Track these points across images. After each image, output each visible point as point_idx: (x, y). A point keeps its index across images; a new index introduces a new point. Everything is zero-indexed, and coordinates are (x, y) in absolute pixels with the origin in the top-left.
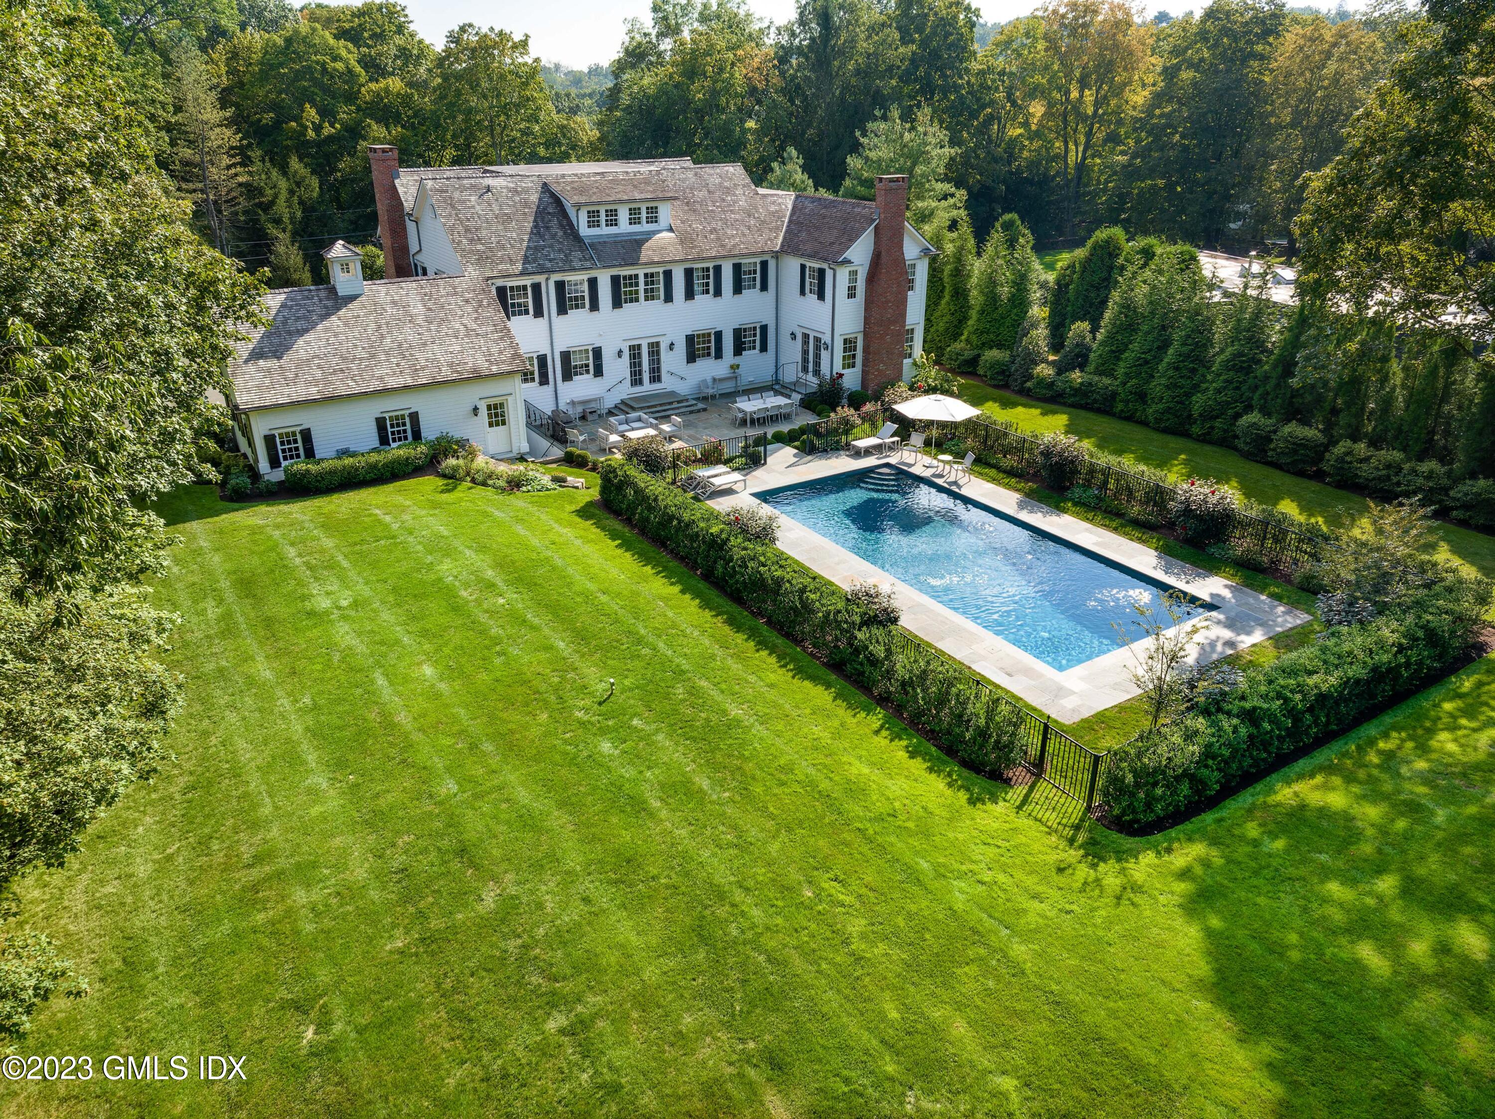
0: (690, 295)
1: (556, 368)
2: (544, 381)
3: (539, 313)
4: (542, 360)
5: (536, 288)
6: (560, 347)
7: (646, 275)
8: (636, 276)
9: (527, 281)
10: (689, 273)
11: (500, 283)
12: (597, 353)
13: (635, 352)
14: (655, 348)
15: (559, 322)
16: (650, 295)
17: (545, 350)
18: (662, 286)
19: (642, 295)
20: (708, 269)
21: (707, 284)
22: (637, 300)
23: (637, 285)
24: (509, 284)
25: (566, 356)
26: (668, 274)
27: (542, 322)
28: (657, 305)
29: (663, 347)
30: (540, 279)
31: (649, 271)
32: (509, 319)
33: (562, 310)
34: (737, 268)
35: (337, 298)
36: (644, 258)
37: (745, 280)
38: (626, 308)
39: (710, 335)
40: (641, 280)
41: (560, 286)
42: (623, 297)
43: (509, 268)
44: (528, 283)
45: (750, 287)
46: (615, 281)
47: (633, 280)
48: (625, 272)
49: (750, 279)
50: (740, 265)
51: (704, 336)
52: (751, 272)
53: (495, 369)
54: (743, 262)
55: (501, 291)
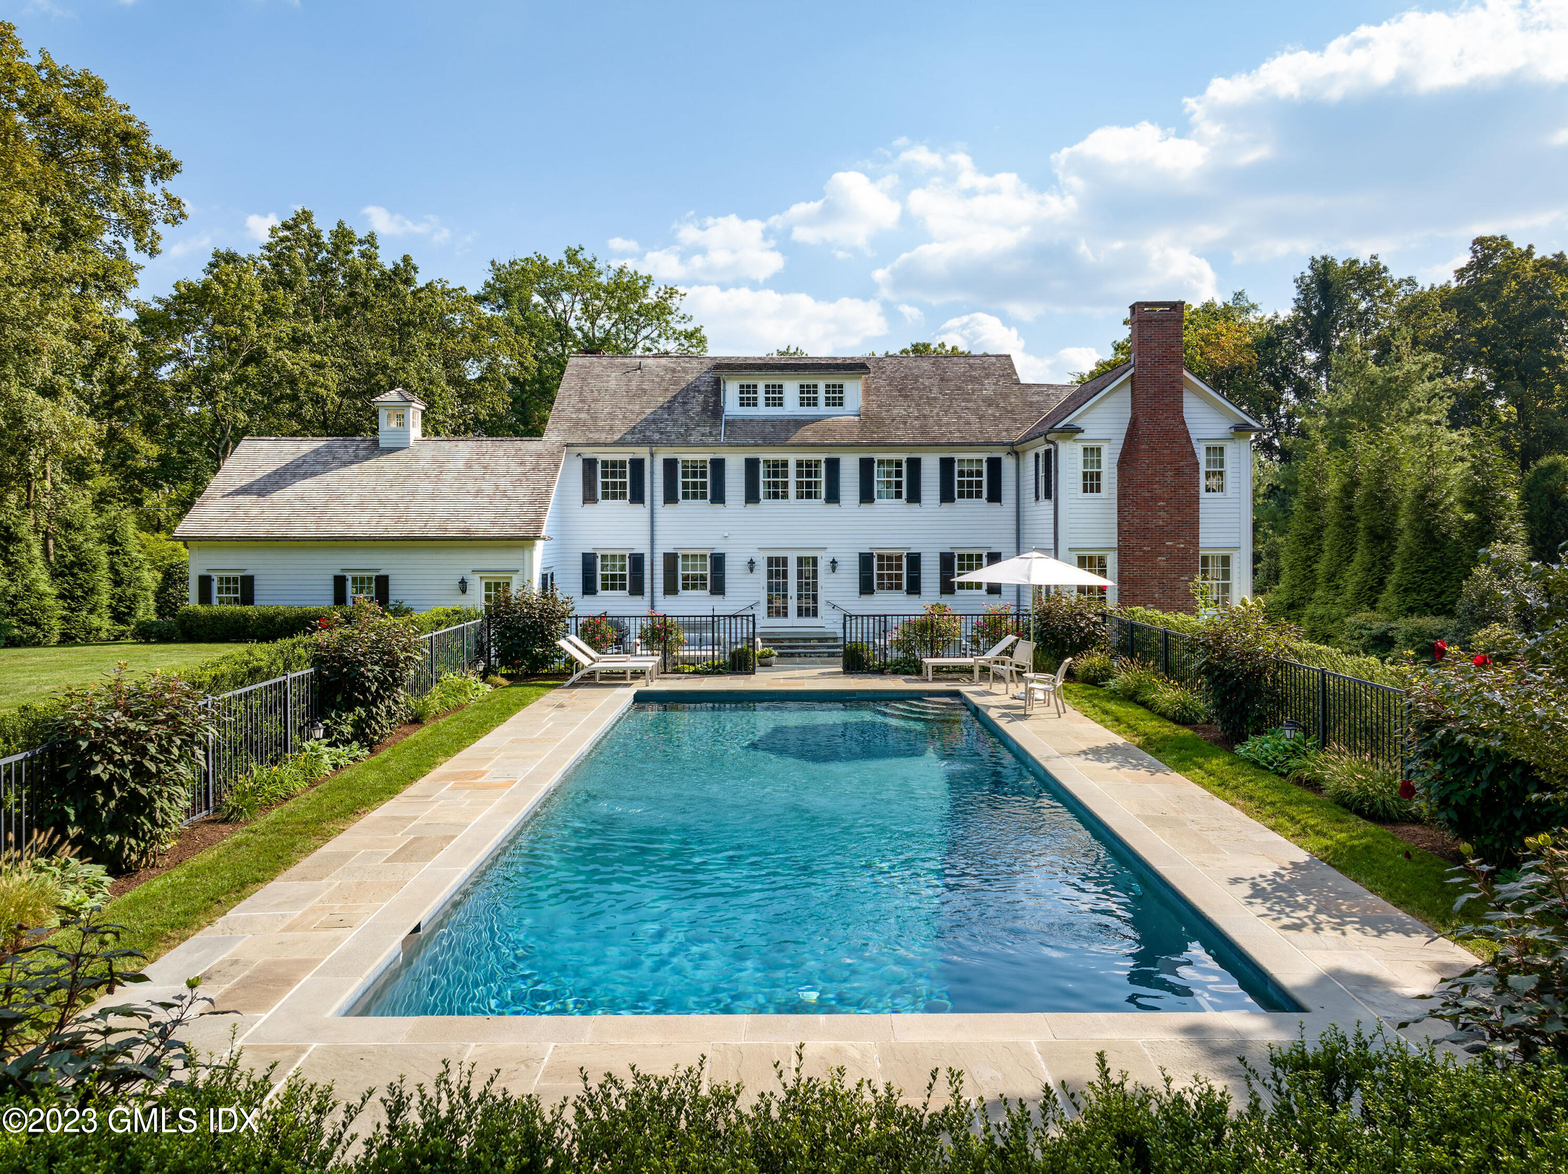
0: (867, 496)
1: (656, 575)
2: (637, 589)
3: (637, 497)
4: (637, 561)
5: (637, 465)
6: (665, 545)
7: (799, 464)
8: (785, 464)
9: (624, 455)
10: (866, 467)
11: (589, 453)
12: (718, 561)
13: (777, 566)
14: (808, 565)
15: (665, 513)
16: (807, 492)
17: (642, 547)
18: (823, 479)
19: (792, 489)
20: (899, 464)
21: (899, 484)
22: (785, 496)
23: (785, 475)
24: (601, 457)
25: (671, 560)
26: (833, 466)
27: (640, 512)
28: (817, 506)
29: (823, 566)
30: (642, 452)
31: (805, 457)
32: (589, 497)
33: (670, 497)
34: (947, 465)
35: (376, 449)
36: (795, 439)
37: (961, 484)
38: (766, 505)
39: (899, 558)
40: (792, 469)
41: (670, 465)
42: (762, 490)
43: (603, 437)
44: (627, 458)
45: (970, 495)
46: (751, 466)
47: (779, 468)
48: (766, 455)
49: (970, 484)
50: (951, 460)
51: (890, 558)
52: (970, 474)
53: (494, 532)
54: (957, 456)
55: (589, 465)
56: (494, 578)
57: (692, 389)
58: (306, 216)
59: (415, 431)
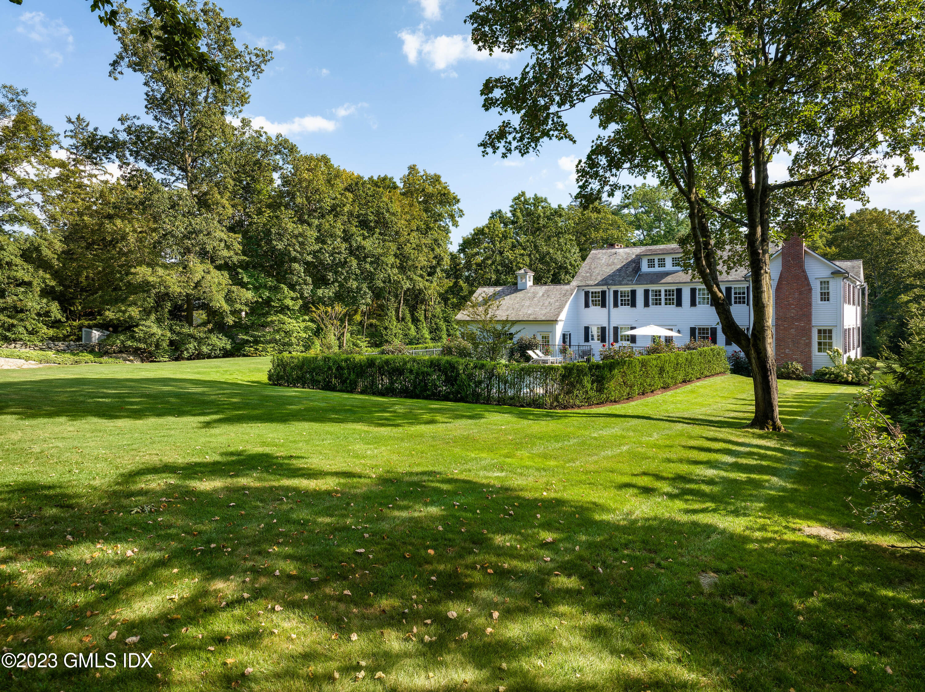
0: (693, 303)
1: (610, 335)
2: (603, 340)
3: (604, 305)
4: (604, 329)
5: (604, 293)
6: (613, 324)
7: (666, 291)
8: (660, 291)
10: (693, 291)
11: (587, 289)
15: (614, 311)
16: (668, 302)
17: (605, 324)
18: (675, 297)
19: (663, 301)
21: (707, 298)
22: (660, 304)
23: (660, 295)
24: (591, 290)
25: (616, 329)
26: (679, 291)
27: (605, 310)
28: (672, 308)
30: (605, 288)
31: (668, 288)
32: (587, 305)
33: (616, 305)
34: (728, 290)
35: (517, 290)
36: (663, 281)
37: (736, 298)
38: (653, 308)
39: (707, 329)
40: (663, 293)
41: (616, 292)
42: (650, 302)
43: (591, 283)
44: (600, 290)
45: (740, 303)
46: (646, 292)
47: (657, 293)
48: (652, 287)
49: (740, 298)
50: (731, 288)
51: (704, 329)
52: (739, 294)
53: (543, 318)
54: (733, 286)
55: (587, 294)
56: (545, 334)
57: (633, 261)
58: (523, 194)
59: (530, 283)
